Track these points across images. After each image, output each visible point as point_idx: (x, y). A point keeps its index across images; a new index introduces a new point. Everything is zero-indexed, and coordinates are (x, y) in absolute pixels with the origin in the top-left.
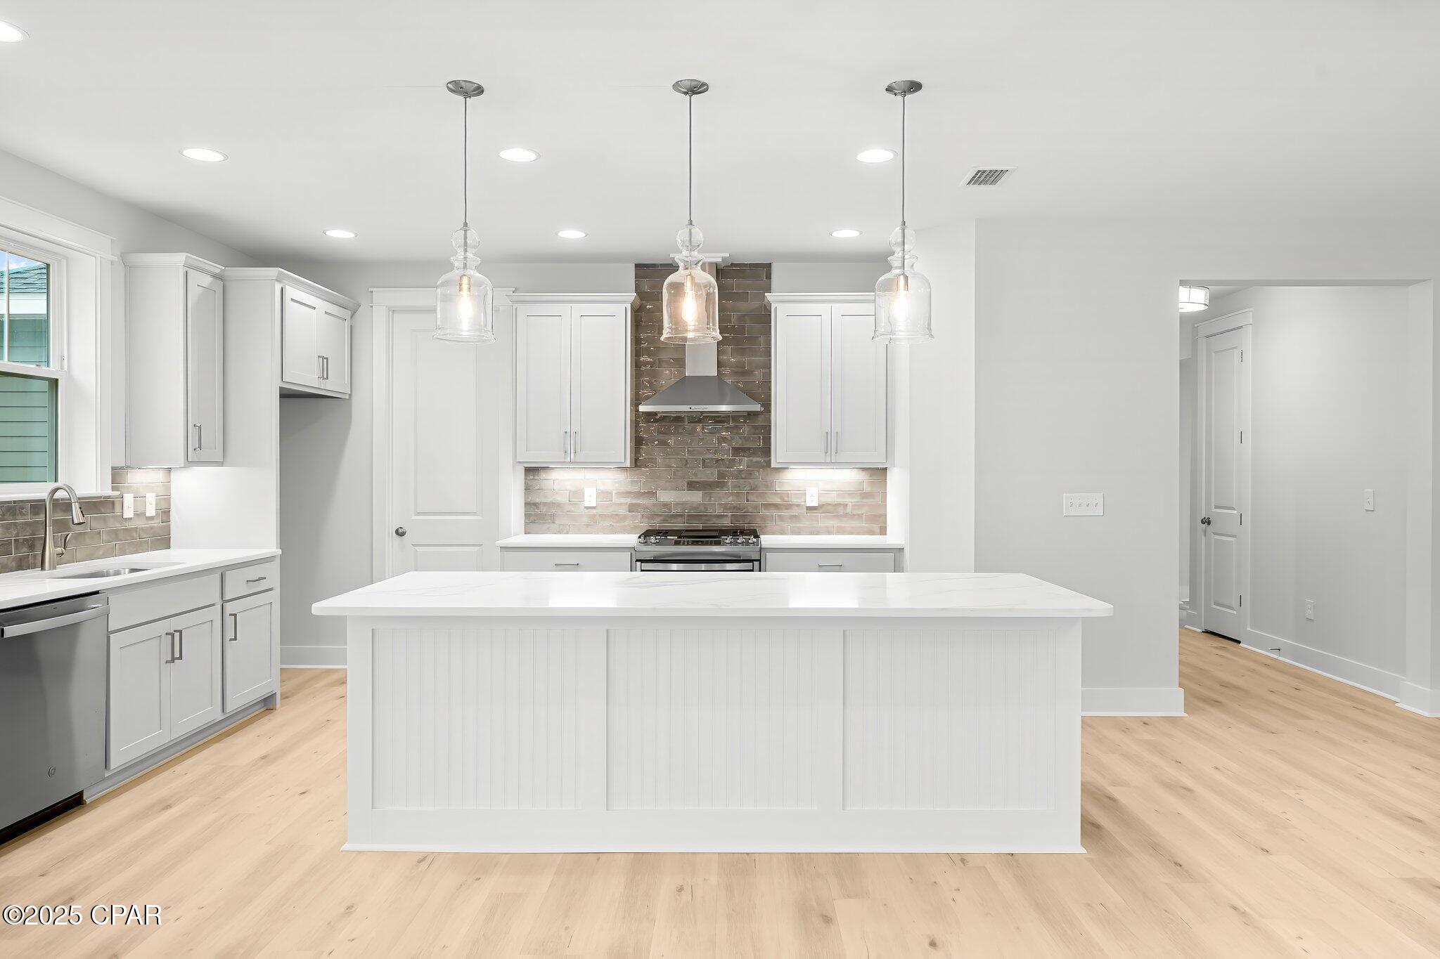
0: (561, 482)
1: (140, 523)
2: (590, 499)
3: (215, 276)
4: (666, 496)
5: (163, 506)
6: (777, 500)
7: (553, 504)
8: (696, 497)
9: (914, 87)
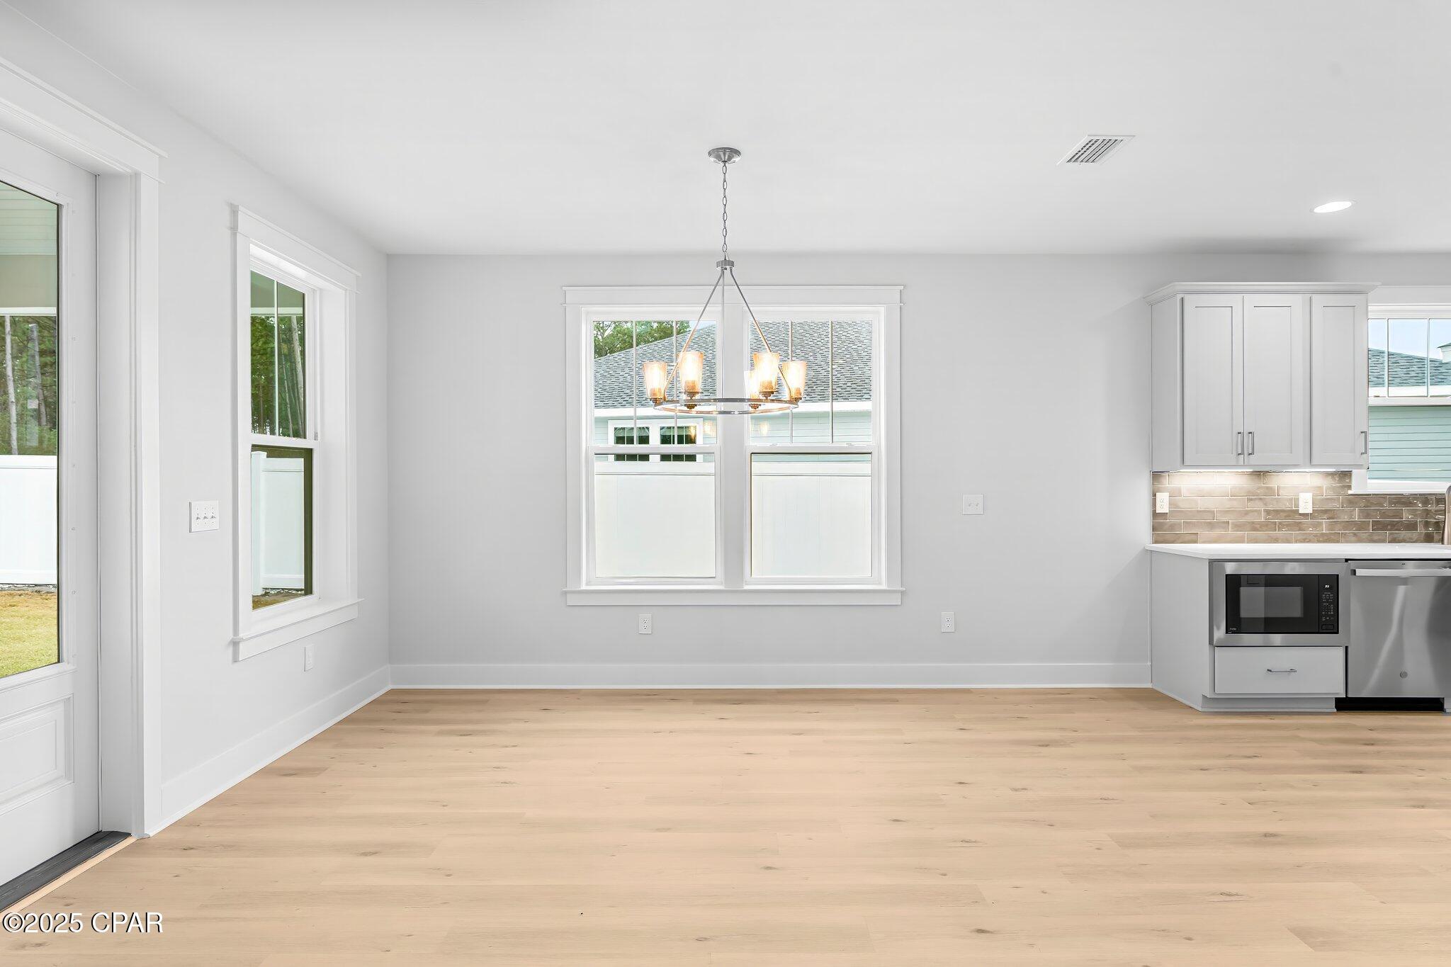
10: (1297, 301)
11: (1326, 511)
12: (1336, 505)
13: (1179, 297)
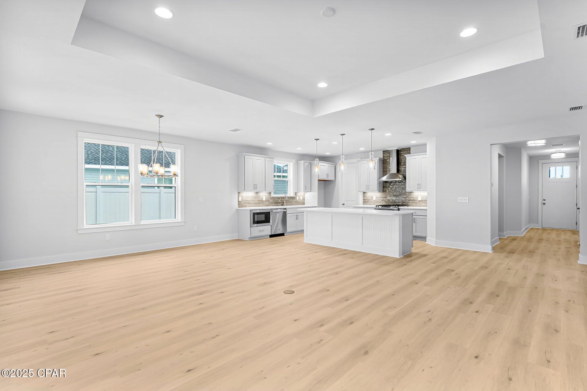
0: (369, 194)
1: (299, 201)
2: (374, 199)
3: (309, 163)
4: (388, 198)
5: (304, 198)
6: (411, 199)
7: (368, 199)
8: (394, 198)
9: (373, 129)
10: (263, 159)
11: (267, 200)
12: (268, 199)
13: (244, 156)
